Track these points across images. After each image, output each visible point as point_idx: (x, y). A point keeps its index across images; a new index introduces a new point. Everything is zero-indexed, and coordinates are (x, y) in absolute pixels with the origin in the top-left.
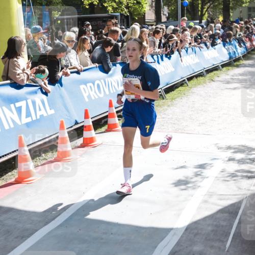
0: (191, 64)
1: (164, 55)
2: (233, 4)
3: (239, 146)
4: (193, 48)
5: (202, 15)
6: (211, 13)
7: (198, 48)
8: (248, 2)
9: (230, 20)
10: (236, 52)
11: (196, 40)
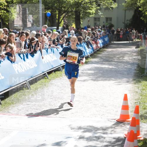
0: (50, 61)
1: (29, 54)
2: (82, 15)
3: (88, 126)
4: (52, 48)
5: (59, 23)
6: (66, 21)
7: (55, 49)
8: (94, 14)
9: (80, 27)
10: (86, 52)
11: (54, 43)
